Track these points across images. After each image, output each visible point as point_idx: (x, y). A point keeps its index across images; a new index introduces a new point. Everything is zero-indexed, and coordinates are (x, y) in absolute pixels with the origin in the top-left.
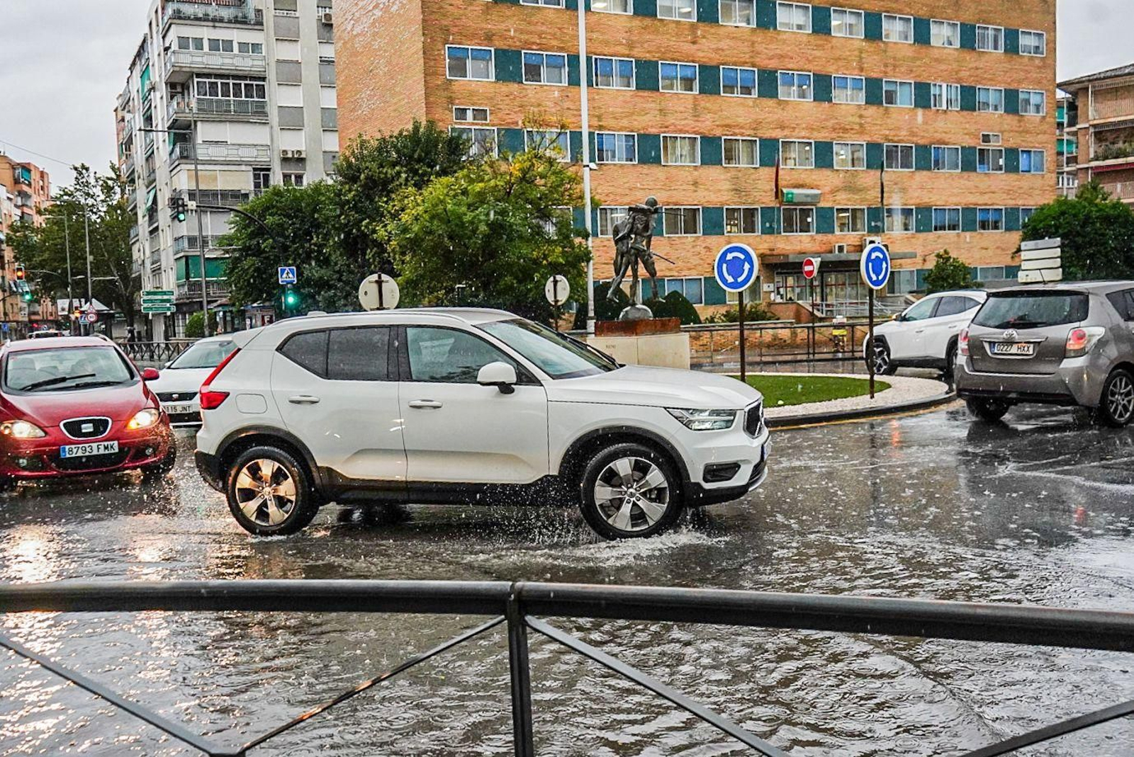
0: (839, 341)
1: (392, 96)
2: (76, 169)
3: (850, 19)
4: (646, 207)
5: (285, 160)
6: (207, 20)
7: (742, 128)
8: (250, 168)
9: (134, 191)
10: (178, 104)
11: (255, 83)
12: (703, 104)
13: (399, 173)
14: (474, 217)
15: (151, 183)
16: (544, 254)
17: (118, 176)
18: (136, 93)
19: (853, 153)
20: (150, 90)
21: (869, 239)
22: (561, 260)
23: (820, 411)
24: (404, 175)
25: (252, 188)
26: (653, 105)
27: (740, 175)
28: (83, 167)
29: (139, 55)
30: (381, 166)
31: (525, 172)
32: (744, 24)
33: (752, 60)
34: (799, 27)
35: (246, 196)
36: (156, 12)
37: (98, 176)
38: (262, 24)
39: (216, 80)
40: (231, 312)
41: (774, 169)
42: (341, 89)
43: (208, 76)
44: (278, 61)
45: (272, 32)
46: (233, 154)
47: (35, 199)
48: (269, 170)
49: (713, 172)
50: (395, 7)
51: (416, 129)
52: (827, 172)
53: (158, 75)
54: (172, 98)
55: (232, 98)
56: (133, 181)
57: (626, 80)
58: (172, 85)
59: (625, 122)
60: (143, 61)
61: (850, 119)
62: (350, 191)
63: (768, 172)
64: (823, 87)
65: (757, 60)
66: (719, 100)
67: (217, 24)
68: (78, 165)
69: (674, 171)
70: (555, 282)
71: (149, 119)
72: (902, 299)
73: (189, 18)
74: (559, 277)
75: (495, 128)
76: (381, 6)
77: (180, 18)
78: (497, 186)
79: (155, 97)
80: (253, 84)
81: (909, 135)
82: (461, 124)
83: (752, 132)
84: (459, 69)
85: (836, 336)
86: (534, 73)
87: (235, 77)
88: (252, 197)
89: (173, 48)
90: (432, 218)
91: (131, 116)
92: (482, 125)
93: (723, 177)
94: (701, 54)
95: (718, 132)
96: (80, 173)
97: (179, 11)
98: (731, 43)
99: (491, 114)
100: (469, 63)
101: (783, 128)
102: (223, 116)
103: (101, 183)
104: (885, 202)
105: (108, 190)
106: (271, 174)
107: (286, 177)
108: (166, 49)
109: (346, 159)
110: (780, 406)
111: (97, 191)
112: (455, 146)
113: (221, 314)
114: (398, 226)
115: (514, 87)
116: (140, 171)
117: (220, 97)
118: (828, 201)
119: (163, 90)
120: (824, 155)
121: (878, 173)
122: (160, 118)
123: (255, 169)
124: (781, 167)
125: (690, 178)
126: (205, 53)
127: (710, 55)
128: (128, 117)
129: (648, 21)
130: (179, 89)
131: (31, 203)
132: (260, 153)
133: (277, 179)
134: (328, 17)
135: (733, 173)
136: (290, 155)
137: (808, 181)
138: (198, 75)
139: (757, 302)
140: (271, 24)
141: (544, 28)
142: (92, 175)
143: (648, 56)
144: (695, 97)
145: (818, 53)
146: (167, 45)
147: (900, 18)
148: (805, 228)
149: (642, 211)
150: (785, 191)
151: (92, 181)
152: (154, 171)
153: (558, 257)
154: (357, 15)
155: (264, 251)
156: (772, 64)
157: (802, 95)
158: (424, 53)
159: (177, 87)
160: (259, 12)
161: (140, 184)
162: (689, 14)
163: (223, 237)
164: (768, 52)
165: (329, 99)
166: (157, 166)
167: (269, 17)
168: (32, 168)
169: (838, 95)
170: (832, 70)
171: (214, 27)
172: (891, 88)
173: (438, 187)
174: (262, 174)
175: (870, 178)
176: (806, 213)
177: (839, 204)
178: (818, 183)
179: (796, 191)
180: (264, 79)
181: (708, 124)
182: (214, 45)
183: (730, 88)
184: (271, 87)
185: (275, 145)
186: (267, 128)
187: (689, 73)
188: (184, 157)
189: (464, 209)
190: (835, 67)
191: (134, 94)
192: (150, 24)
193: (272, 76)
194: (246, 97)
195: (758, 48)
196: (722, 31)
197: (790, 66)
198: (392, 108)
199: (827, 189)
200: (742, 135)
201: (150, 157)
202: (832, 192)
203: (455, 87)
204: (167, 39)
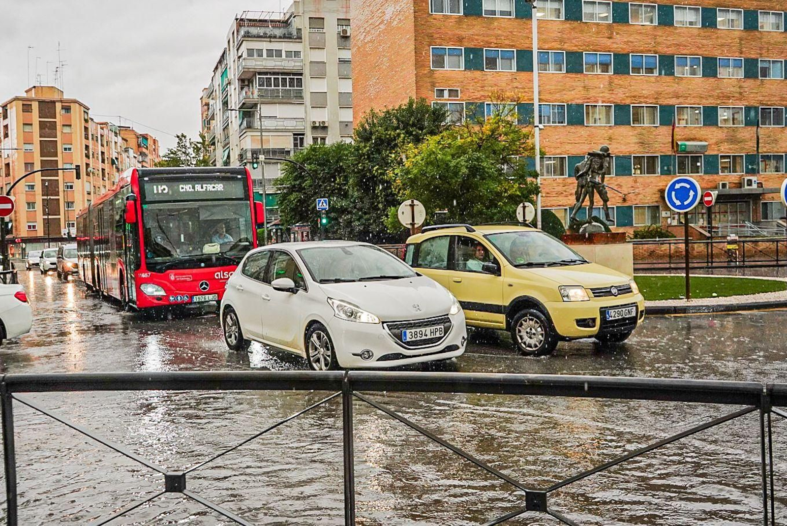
0: (732, 253)
1: (392, 83)
2: (178, 137)
3: (732, 16)
4: (601, 153)
5: (314, 128)
6: (266, 37)
7: (646, 98)
8: (291, 134)
9: (214, 150)
10: (246, 92)
11: (295, 77)
12: (616, 81)
13: (399, 135)
14: (458, 163)
15: (226, 145)
16: (505, 189)
17: (204, 141)
18: (217, 87)
19: (733, 114)
20: (227, 85)
21: (747, 178)
22: (518, 193)
23: (750, 301)
24: (402, 136)
25: (293, 147)
26: (578, 84)
27: (644, 132)
28: (183, 135)
29: (220, 62)
30: (386, 129)
31: (493, 131)
32: (648, 23)
33: (653, 49)
34: (691, 23)
35: (289, 152)
36: (233, 33)
37: (192, 141)
38: (301, 38)
39: (271, 77)
40: (281, 229)
41: (671, 127)
42: (355, 79)
43: (266, 73)
44: (311, 62)
45: (307, 43)
46: (280, 125)
47: (150, 157)
48: (303, 134)
49: (623, 130)
50: (395, 23)
51: (411, 104)
52: (714, 129)
53: (233, 74)
54: (242, 88)
55: (280, 87)
56: (214, 144)
57: (558, 66)
58: (242, 80)
59: (557, 96)
60: (223, 66)
61: (732, 89)
62: (365, 147)
63: (666, 130)
64: (710, 67)
65: (659, 49)
66: (629, 78)
67: (272, 40)
68: (180, 135)
69: (593, 130)
70: (524, 207)
71: (225, 104)
72: (775, 224)
73: (254, 37)
74: (527, 204)
75: (464, 102)
76: (385, 22)
77: (249, 37)
78: (472, 141)
79: (230, 88)
80: (294, 78)
81: (780, 100)
82: (440, 100)
83: (654, 101)
84: (440, 63)
85: (729, 250)
86: (492, 63)
87: (282, 74)
88: (292, 153)
89: (244, 56)
90: (427, 164)
91: (214, 101)
92: (455, 100)
93: (631, 134)
94: (615, 46)
95: (628, 102)
96: (181, 140)
97: (248, 32)
98: (638, 37)
99: (461, 92)
100: (446, 58)
101: (678, 97)
102: (274, 100)
103: (193, 145)
104: (760, 151)
105: (197, 150)
106: (305, 137)
107: (315, 139)
108: (239, 57)
109: (363, 126)
110: (715, 297)
111: (191, 151)
112: (438, 115)
113: (274, 230)
114: (402, 171)
115: (477, 74)
116: (219, 137)
117: (273, 87)
118: (713, 150)
119: (236, 84)
120: (710, 116)
121: (755, 128)
122: (233, 102)
123: (294, 134)
124: (677, 125)
125: (606, 135)
126: (264, 59)
127: (621, 46)
128: (211, 102)
129: (576, 24)
130: (246, 83)
131: (147, 159)
132: (298, 123)
133: (308, 142)
134: (345, 31)
135: (639, 131)
136: (317, 125)
137: (697, 136)
138: (260, 73)
139: (658, 225)
140: (307, 39)
141: (500, 32)
142: (188, 141)
143: (575, 49)
144: (610, 77)
145: (705, 42)
146: (240, 55)
147: (773, 14)
148: (696, 170)
149: (598, 155)
150: (679, 143)
151: (188, 145)
152: (228, 137)
153: (516, 191)
154: (368, 29)
155: (304, 189)
156: (669, 51)
157: (693, 73)
158: (416, 52)
159: (245, 81)
160: (299, 30)
161: (219, 146)
162: (606, 18)
163: (277, 180)
164: (666, 43)
165: (346, 86)
166: (231, 134)
167: (305, 34)
168: (149, 137)
169: (722, 73)
170: (717, 53)
171: (270, 41)
172: (766, 65)
173: (431, 142)
174: (299, 137)
175: (748, 133)
176: (696, 159)
177: (722, 152)
178: (706, 137)
179: (687, 143)
180: (301, 74)
181: (620, 96)
182: (270, 53)
183: (637, 70)
184: (306, 79)
185: (308, 118)
186: (302, 107)
187: (605, 59)
188: (249, 127)
189: (449, 158)
190: (719, 51)
191: (216, 87)
192: (229, 42)
193: (307, 72)
194: (290, 86)
195: (659, 40)
196: (631, 29)
197: (684, 52)
198: (391, 91)
199: (714, 141)
200: (646, 103)
201: (226, 128)
202: (717, 144)
203: (437, 75)
204: (239, 51)
